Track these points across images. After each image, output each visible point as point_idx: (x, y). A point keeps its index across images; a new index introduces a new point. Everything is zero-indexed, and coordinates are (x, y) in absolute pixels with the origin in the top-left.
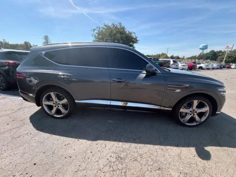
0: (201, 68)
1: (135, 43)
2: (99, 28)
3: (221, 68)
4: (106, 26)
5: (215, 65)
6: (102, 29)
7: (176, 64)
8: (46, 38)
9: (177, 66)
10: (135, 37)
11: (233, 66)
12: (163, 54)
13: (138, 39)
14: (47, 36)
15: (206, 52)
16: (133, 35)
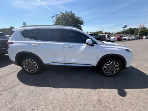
0: (125, 39)
1: (82, 24)
2: (57, 15)
3: (137, 39)
4: (61, 13)
5: (133, 37)
6: (58, 16)
7: (110, 38)
8: (24, 23)
9: (110, 39)
10: (81, 20)
11: (144, 37)
12: (100, 32)
13: (84, 22)
14: (25, 23)
15: (126, 29)
16: (80, 19)
